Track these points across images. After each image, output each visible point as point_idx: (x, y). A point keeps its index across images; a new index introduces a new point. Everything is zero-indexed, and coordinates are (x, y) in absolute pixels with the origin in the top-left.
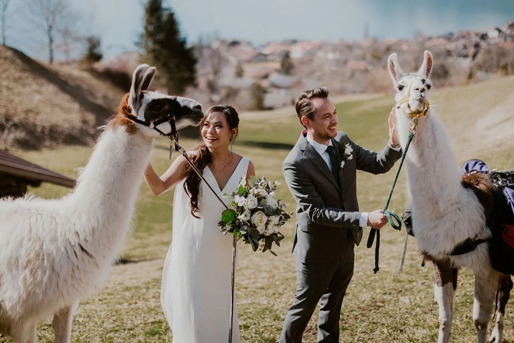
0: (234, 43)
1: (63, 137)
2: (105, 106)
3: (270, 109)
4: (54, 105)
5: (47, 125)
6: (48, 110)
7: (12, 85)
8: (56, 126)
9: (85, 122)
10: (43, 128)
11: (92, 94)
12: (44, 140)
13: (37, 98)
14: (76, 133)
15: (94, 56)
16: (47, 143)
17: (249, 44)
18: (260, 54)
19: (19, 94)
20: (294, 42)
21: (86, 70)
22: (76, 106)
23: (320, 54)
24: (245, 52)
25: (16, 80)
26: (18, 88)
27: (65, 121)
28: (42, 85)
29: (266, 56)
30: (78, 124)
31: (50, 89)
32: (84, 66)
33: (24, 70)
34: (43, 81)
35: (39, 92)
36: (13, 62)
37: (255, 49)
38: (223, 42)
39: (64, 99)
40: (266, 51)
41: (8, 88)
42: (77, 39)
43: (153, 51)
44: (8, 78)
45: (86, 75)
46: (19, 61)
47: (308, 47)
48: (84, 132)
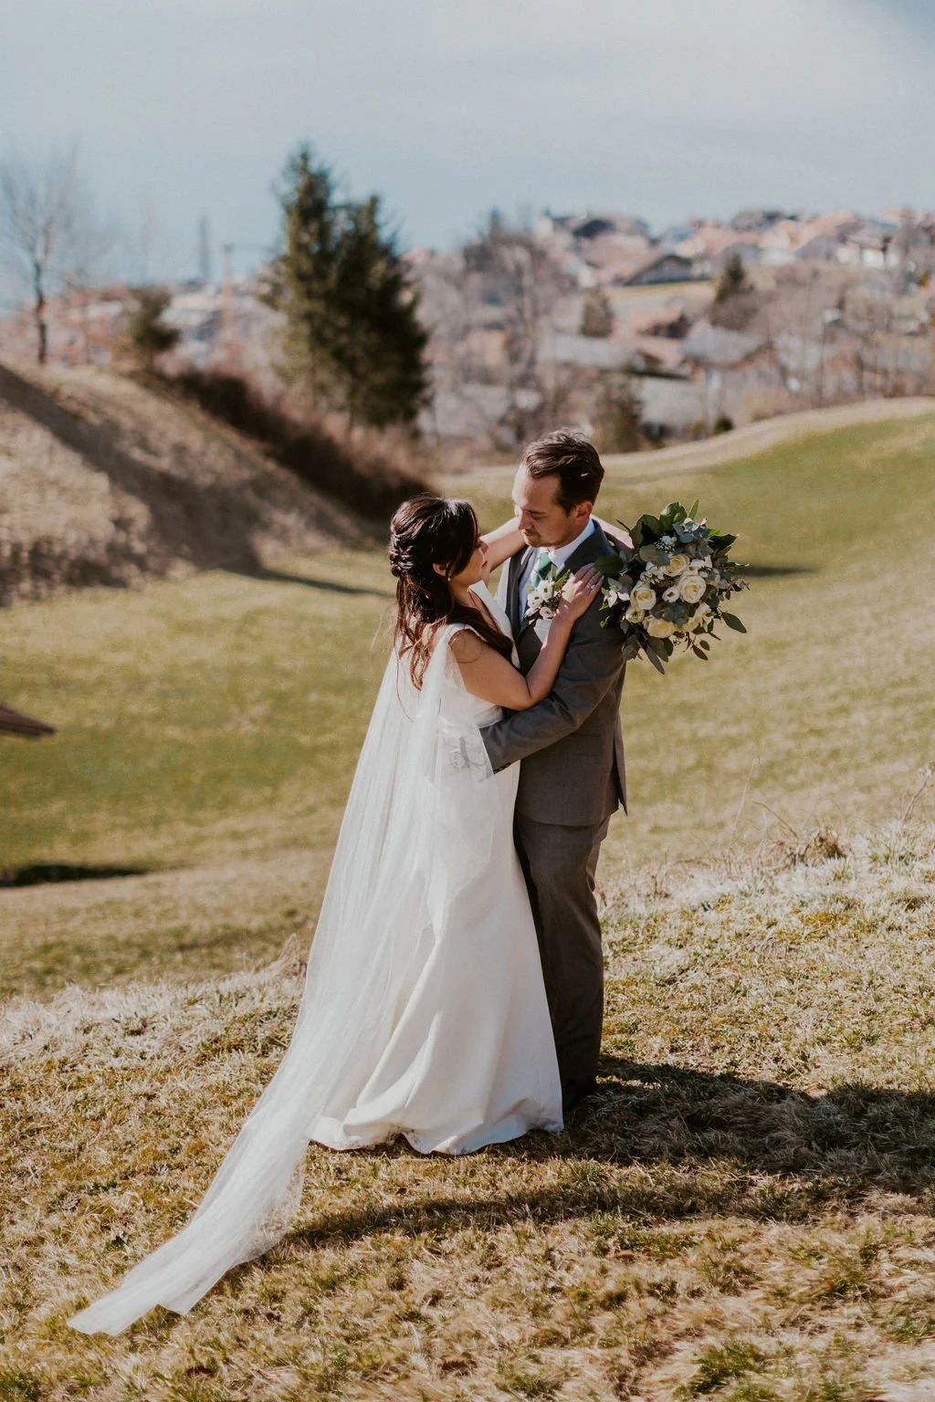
0: (593, 228)
1: (65, 565)
2: (177, 472)
4: (43, 484)
5: (26, 539)
6: (31, 498)
8: (49, 541)
9: (121, 524)
10: (17, 549)
11: (144, 444)
12: (19, 580)
14: (94, 555)
15: (154, 338)
16: (26, 586)
17: (639, 227)
18: (673, 258)
20: (772, 218)
21: (132, 376)
22: (101, 482)
23: (845, 254)
24: (628, 252)
27: (72, 524)
28: (15, 431)
29: (685, 262)
30: (104, 530)
31: (34, 440)
32: (128, 365)
34: (18, 418)
35: (6, 451)
37: (654, 242)
38: (560, 222)
39: (67, 466)
40: (684, 250)
43: (309, 317)
45: (127, 389)
47: (807, 234)
48: (120, 553)
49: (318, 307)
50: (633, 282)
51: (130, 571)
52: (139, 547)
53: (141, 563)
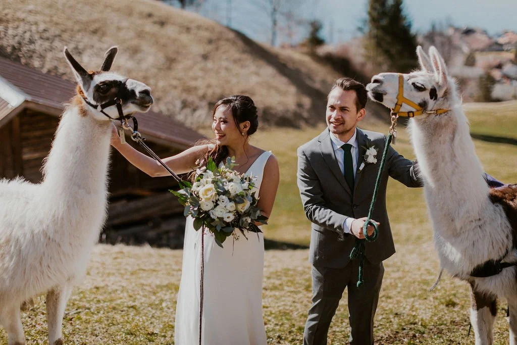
0: (468, 32)
1: (276, 119)
2: (322, 89)
3: (498, 100)
4: (270, 87)
5: (261, 106)
6: (264, 92)
7: (231, 66)
8: (270, 108)
9: (300, 105)
11: (310, 78)
13: (254, 79)
14: (289, 115)
15: (316, 41)
17: (485, 32)
18: (497, 43)
19: (237, 75)
21: (307, 54)
22: (292, 89)
24: (480, 40)
25: (236, 61)
26: (236, 69)
27: (280, 103)
28: (261, 67)
29: (501, 45)
30: (292, 107)
31: (268, 71)
32: (305, 49)
33: (244, 52)
34: (262, 63)
35: (257, 74)
36: (234, 43)
37: (490, 38)
38: (457, 30)
39: (281, 82)
40: (501, 40)
41: (227, 69)
42: (300, 23)
43: (376, 37)
44: (227, 59)
45: (307, 59)
46: (240, 43)
48: (298, 116)
49: (380, 33)
50: (482, 50)
51: (302, 124)
52: (305, 115)
53: (307, 121)
